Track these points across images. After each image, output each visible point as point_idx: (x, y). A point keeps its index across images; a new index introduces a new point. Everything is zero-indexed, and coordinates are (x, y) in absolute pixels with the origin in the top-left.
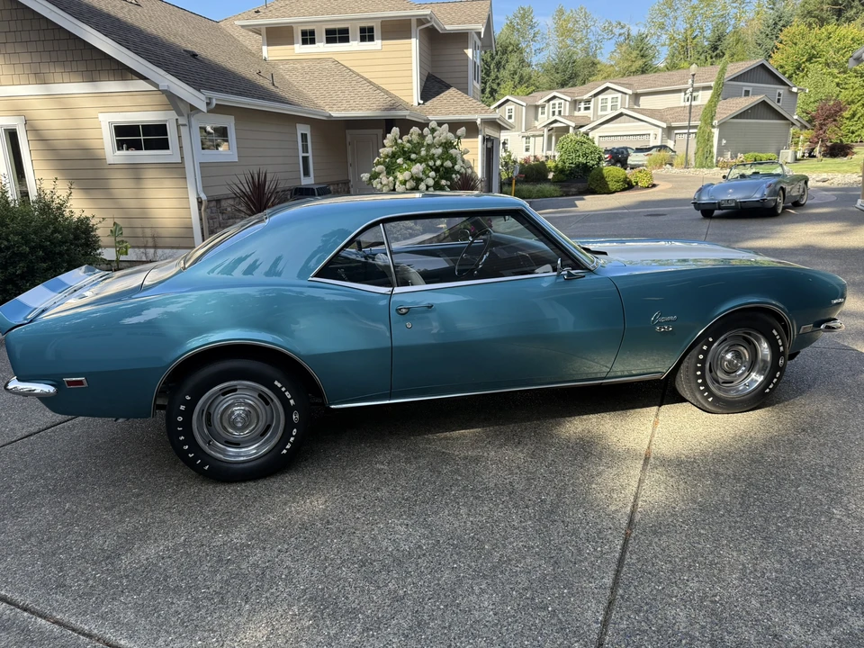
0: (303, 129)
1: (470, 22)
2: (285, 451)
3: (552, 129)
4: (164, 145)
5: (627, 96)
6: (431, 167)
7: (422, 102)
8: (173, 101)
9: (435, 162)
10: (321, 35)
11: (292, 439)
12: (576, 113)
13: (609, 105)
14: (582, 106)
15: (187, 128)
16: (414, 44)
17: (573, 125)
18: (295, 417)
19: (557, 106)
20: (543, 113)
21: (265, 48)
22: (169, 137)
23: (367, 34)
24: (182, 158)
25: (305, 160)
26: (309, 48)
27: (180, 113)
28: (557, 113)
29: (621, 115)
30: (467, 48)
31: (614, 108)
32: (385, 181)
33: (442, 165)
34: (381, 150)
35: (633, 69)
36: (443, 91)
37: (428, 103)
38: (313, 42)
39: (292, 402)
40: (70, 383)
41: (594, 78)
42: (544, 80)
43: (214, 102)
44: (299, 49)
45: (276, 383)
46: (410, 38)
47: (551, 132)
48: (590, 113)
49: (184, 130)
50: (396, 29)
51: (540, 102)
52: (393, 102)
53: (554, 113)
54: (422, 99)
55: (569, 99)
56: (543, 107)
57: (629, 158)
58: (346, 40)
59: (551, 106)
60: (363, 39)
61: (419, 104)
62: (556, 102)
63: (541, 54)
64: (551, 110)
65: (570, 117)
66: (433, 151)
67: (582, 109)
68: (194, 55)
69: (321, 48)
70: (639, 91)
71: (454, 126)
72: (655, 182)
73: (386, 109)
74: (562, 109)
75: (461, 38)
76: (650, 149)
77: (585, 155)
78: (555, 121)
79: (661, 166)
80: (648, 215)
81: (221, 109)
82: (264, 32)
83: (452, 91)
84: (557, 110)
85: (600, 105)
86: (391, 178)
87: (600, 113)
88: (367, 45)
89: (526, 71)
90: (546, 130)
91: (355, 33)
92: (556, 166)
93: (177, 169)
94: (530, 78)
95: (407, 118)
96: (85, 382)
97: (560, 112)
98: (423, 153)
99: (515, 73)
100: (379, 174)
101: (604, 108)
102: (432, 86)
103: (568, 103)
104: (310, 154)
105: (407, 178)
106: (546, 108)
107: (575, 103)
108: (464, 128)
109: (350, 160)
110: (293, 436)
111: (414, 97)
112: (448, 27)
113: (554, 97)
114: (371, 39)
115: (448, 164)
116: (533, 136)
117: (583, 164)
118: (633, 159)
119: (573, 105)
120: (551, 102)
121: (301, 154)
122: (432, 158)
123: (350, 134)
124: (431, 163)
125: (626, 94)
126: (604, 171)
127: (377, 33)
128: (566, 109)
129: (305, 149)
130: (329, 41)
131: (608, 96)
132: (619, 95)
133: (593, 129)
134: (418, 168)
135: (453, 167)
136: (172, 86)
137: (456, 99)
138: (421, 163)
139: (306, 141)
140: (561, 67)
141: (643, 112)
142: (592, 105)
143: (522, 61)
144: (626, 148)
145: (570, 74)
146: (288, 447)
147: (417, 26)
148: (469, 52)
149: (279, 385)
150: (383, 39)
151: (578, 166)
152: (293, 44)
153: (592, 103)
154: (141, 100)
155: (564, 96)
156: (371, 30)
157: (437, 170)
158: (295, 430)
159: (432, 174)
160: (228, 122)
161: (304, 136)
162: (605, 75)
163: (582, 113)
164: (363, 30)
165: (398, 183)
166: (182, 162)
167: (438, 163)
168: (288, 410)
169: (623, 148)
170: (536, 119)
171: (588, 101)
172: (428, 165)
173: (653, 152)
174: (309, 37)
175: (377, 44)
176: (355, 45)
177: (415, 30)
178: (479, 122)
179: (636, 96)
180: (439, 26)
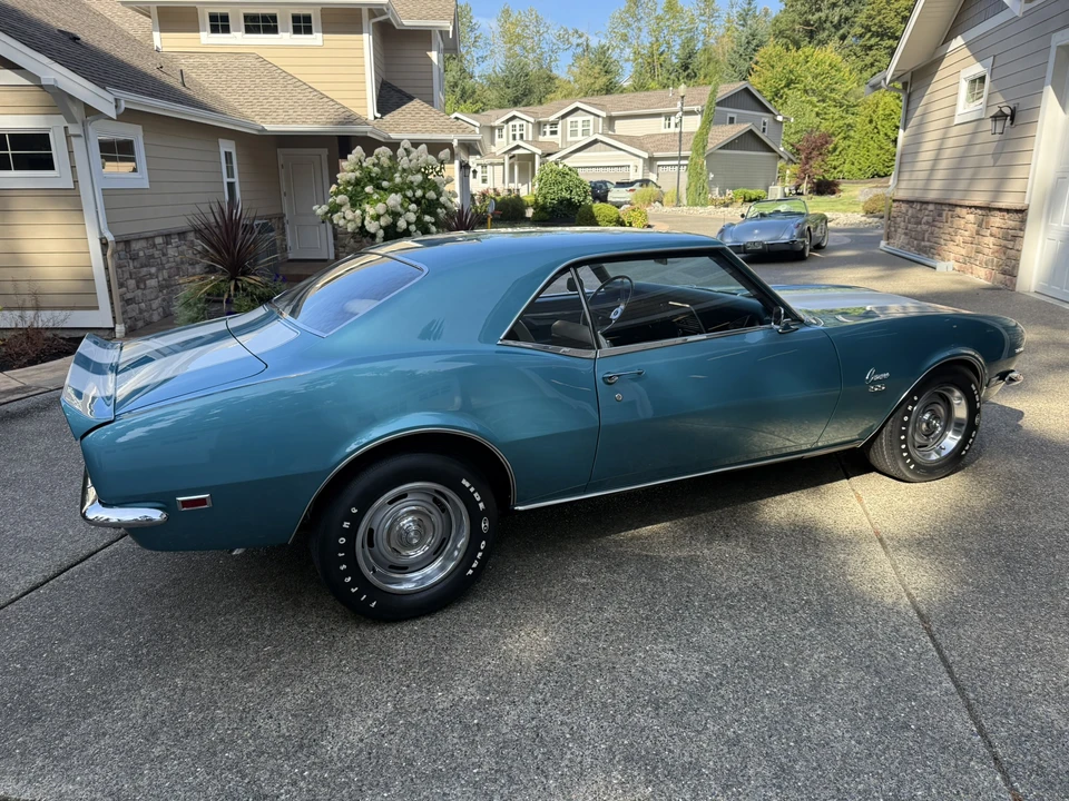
0: (227, 146)
1: (434, 18)
2: (470, 572)
3: (514, 156)
4: (46, 163)
5: (601, 119)
6: (409, 198)
7: (379, 115)
8: (58, 100)
9: (414, 192)
10: (237, 21)
11: (480, 554)
12: (541, 138)
13: (580, 129)
14: (548, 129)
15: (82, 140)
16: (366, 41)
17: (540, 152)
18: (484, 525)
19: (518, 128)
20: (501, 136)
21: (157, 35)
22: (53, 152)
23: (302, 25)
24: (76, 182)
25: (231, 185)
26: (220, 38)
27: (71, 119)
28: (518, 137)
29: (595, 142)
30: (431, 50)
31: (585, 132)
32: (349, 215)
33: (424, 196)
34: (338, 176)
35: (597, 87)
36: (405, 103)
37: (387, 117)
38: (226, 30)
39: (481, 505)
40: (185, 503)
41: (552, 96)
42: (492, 95)
43: (123, 105)
44: (207, 39)
45: (464, 482)
46: (361, 33)
47: (512, 160)
48: (557, 138)
49: (77, 144)
50: (343, 21)
51: (497, 123)
52: (348, 113)
53: (514, 136)
54: (378, 111)
55: (532, 120)
56: (501, 129)
57: (610, 194)
58: (274, 30)
59: (511, 128)
60: (297, 30)
61: (376, 118)
62: (517, 123)
63: (487, 62)
64: (511, 133)
65: (535, 142)
66: (411, 178)
67: (548, 133)
68: (75, 39)
69: (238, 39)
70: (614, 114)
71: (435, 147)
72: (650, 223)
73: (340, 123)
74: (524, 132)
75: (422, 37)
76: (632, 184)
77: (568, 189)
78: (518, 147)
79: (649, 204)
81: (129, 116)
82: (154, 13)
83: (416, 103)
84: (518, 133)
85: (569, 129)
86: (358, 212)
87: (569, 139)
88: (303, 39)
89: (469, 83)
90: (507, 157)
91: (285, 21)
92: (536, 202)
93: (69, 198)
94: (474, 92)
95: (369, 135)
96: (209, 501)
97: (522, 136)
98: (398, 180)
99: (456, 85)
100: (341, 206)
101: (574, 133)
102: (390, 97)
103: (530, 125)
104: (236, 180)
105: (382, 212)
106: (504, 131)
107: (539, 126)
108: (447, 151)
109: (284, 189)
110: (481, 551)
111: (369, 110)
112: (407, 23)
113: (514, 118)
114: (308, 31)
115: (431, 195)
116: (491, 164)
117: (567, 200)
118: (615, 195)
119: (537, 126)
120: (511, 124)
121: (226, 180)
122: (410, 186)
123: (283, 154)
124: (409, 193)
125: (598, 116)
126: (595, 210)
127: (316, 23)
128: (529, 132)
129: (230, 174)
130: (249, 30)
131: (579, 118)
132: (591, 118)
133: (564, 158)
134: (394, 200)
135: (438, 199)
136: (58, 77)
137: (422, 114)
138: (396, 193)
139: (232, 163)
140: (512, 81)
141: (619, 138)
142: (559, 128)
143: (463, 71)
144: (605, 183)
145: (524, 90)
146: (474, 565)
147: (370, 19)
148: (434, 55)
149: (467, 485)
150: (324, 32)
151: (561, 201)
152: (198, 31)
153: (559, 126)
155: (525, 116)
156: (308, 19)
157: (418, 202)
158: (484, 543)
159: (413, 207)
160: (133, 133)
161: (228, 155)
162: (565, 92)
163: (548, 138)
164: (296, 19)
165: (368, 219)
166: (76, 188)
167: (419, 193)
168: (475, 517)
169: (602, 182)
170: (493, 143)
171: (554, 124)
172: (405, 196)
173: (636, 186)
174: (220, 24)
175: (316, 38)
176: (285, 37)
177: (367, 23)
178: (455, 143)
179: (611, 120)
180: (396, 20)
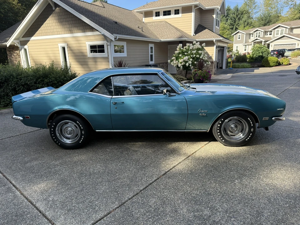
0: (151, 45)
1: (215, 5)
2: (80, 142)
3: (255, 42)
4: (103, 51)
5: (288, 29)
6: (192, 57)
7: (194, 34)
8: (105, 38)
9: (193, 55)
10: (161, 13)
11: (82, 139)
12: (266, 36)
13: (280, 32)
14: (269, 33)
15: (110, 46)
16: (193, 15)
17: (264, 41)
18: (83, 132)
19: (258, 34)
20: (252, 36)
21: (144, 19)
22: (105, 49)
23: (177, 12)
24: (108, 55)
25: (152, 56)
26: (158, 18)
27: (108, 41)
28: (258, 36)
29: (284, 36)
30: (214, 15)
31: (281, 34)
32: (175, 62)
33: (195, 57)
34: (175, 52)
35: (295, 18)
36: (203, 30)
37: (197, 35)
38: (159, 15)
39: (82, 128)
40: (26, 117)
42: (257, 23)
43: (118, 38)
44: (155, 18)
46: (191, 12)
47: (255, 44)
48: (271, 36)
49: (109, 47)
50: (187, 10)
51: (251, 32)
52: (182, 35)
53: (257, 36)
54: (195, 33)
55: (263, 31)
56: (253, 34)
57: (285, 53)
58: (170, 14)
59: (256, 34)
60: (175, 14)
61: (194, 35)
62: (258, 32)
63: (256, 14)
64: (256, 35)
65: (263, 38)
66: (193, 52)
67: (269, 34)
68: (116, 23)
69: (162, 17)
70: (293, 27)
72: (290, 63)
73: (179, 38)
74: (260, 35)
75: (212, 11)
76: (294, 50)
77: (262, 53)
78: (257, 39)
79: (297, 56)
80: (279, 76)
81: (120, 40)
82: (144, 13)
83: (206, 30)
84: (258, 35)
85: (276, 33)
86: (177, 61)
87: (276, 36)
88: (177, 16)
89: (250, 21)
90: (253, 43)
91: (173, 12)
92: (250, 57)
93: (107, 59)
94: (252, 23)
95: (186, 40)
96: (29, 117)
97: (259, 36)
98: (189, 52)
99: (245, 21)
100: (173, 60)
101: (277, 34)
102: (199, 29)
103: (262, 32)
104: (153, 54)
105: (182, 61)
106: (254, 35)
107: (266, 32)
108: (205, 43)
109: (169, 55)
111: (192, 33)
112: (207, 8)
113: (257, 30)
114: (178, 13)
115: (198, 56)
116: (248, 45)
117: (261, 56)
118: (287, 54)
119: (265, 33)
120: (256, 32)
121: (150, 54)
122: (192, 54)
123: (169, 46)
124: (192, 56)
125: (287, 28)
126: (269, 59)
127: (180, 11)
128: (262, 35)
129: (152, 52)
130: (164, 15)
131: (280, 29)
132: (284, 29)
133: (272, 42)
134: (186, 58)
135: (200, 57)
136: (105, 33)
137: (207, 33)
138: (188, 56)
139: (152, 49)
140: (264, 19)
141: (294, 35)
142: (272, 33)
143: (249, 17)
144: (284, 50)
145: (267, 21)
146: (81, 141)
147: (195, 8)
148: (214, 16)
149: (78, 123)
150: (182, 13)
151: (259, 56)
152: (153, 17)
153: (273, 32)
154: (97, 37)
155: (261, 30)
156: (178, 10)
157: (193, 58)
158: (83, 136)
159: (191, 60)
160: (124, 44)
161: (152, 48)
162: (283, 20)
163: (269, 36)
164: (175, 11)
165: (179, 63)
166: (108, 57)
167: (194, 56)
168: (81, 130)
169: (283, 49)
170: (250, 38)
171: (271, 31)
172: (190, 57)
173: (296, 51)
174: (158, 14)
175: (180, 15)
176: (173, 16)
177: (193, 9)
178: (214, 41)
179: (292, 29)
180: (203, 8)
